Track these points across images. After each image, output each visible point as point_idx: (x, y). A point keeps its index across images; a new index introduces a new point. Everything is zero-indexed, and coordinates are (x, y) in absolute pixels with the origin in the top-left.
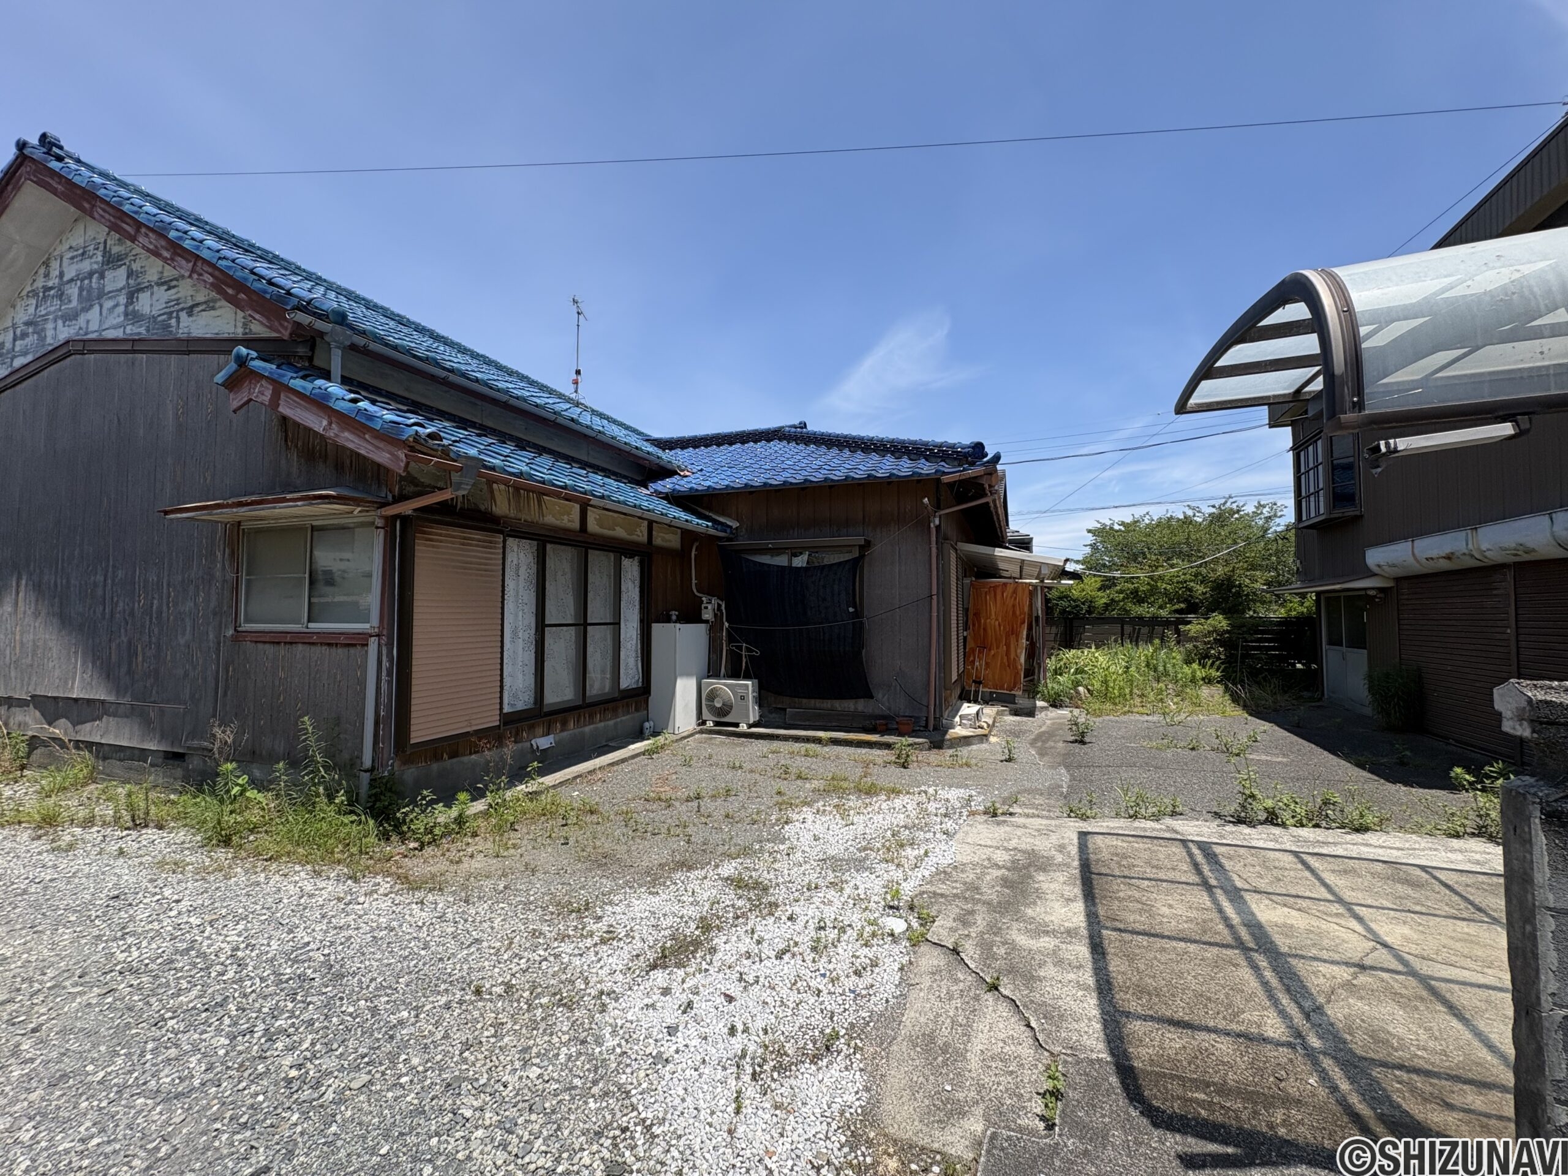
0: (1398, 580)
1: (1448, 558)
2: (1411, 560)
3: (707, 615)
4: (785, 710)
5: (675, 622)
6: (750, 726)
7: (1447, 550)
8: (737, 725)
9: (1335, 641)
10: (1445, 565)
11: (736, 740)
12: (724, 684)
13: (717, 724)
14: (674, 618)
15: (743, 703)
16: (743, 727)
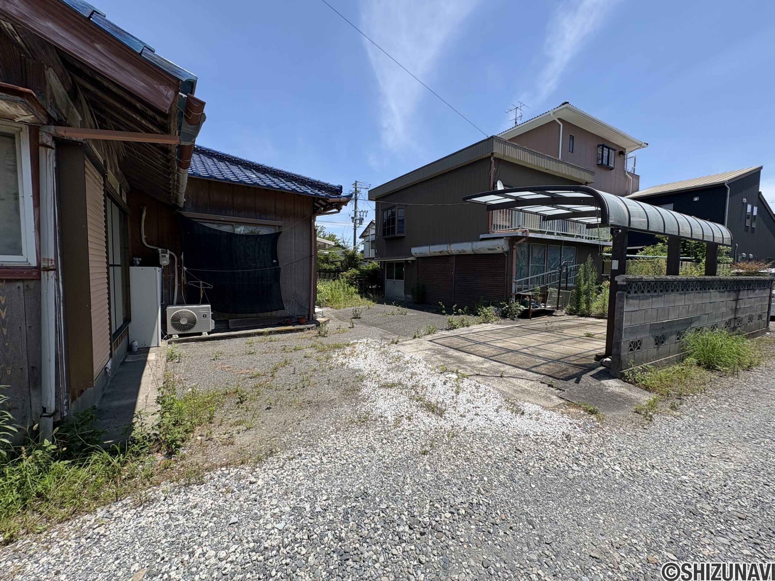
0: (418, 258)
1: (441, 252)
2: (428, 252)
3: (165, 261)
4: (228, 321)
5: (139, 265)
6: (209, 333)
7: (441, 250)
8: (200, 334)
9: (390, 277)
10: (439, 254)
11: (201, 343)
12: (189, 309)
13: (180, 336)
14: (138, 263)
15: (205, 319)
16: (205, 335)
